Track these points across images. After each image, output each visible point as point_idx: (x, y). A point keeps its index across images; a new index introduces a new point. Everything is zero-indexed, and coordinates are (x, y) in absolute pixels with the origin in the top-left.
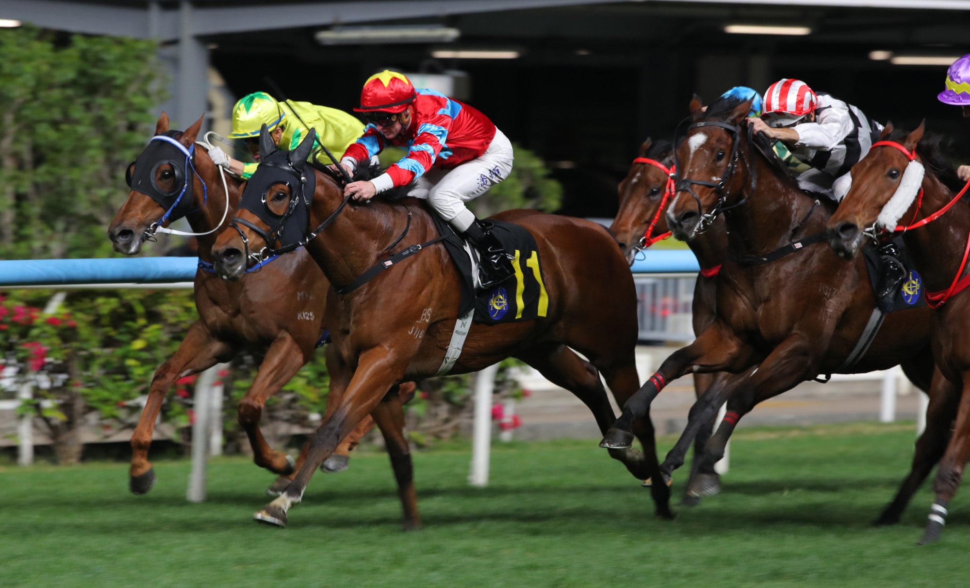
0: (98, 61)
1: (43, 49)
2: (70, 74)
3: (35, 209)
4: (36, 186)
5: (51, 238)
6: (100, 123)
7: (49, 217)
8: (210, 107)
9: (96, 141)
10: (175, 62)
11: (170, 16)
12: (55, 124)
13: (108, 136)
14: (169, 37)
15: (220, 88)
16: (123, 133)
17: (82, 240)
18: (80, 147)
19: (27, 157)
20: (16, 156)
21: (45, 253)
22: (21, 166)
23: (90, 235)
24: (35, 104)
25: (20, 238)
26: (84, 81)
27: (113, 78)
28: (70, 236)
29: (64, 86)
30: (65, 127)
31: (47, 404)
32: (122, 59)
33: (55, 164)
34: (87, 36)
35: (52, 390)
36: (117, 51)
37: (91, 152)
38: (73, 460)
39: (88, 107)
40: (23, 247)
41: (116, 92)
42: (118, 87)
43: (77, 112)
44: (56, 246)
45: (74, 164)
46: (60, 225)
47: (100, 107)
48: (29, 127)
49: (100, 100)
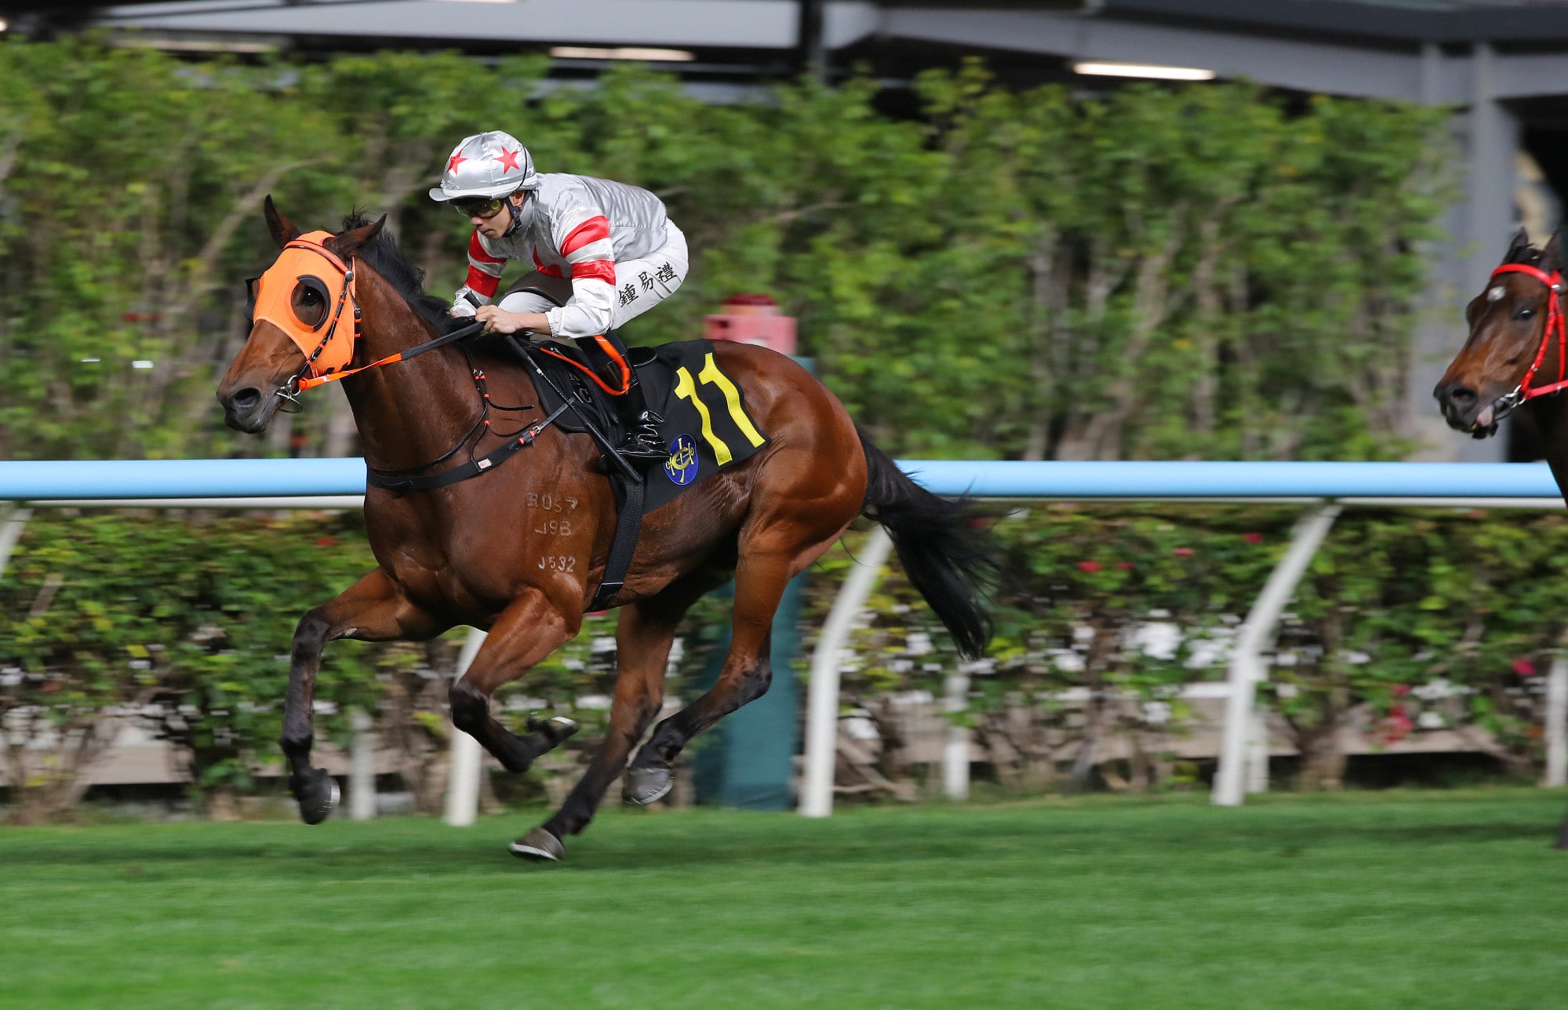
0: (1357, 140)
1: (1266, 117)
2: (1310, 161)
3: (1249, 374)
4: (1253, 339)
5: (1271, 425)
6: (1355, 238)
7: (1270, 389)
8: (1518, 214)
9: (1348, 266)
10: (1464, 139)
11: (1458, 65)
12: (1286, 241)
13: (1368, 259)
14: (1457, 101)
15: (1539, 184)
16: (1391, 258)
17: (1325, 430)
18: (1324, 277)
19: (1238, 291)
20: (1220, 289)
21: (1263, 450)
22: (1227, 306)
23: (1340, 419)
24: (1255, 207)
25: (1225, 424)
26: (1330, 171)
27: (1377, 167)
28: (1304, 420)
29: (1301, 179)
30: (1301, 245)
31: (1288, 691)
32: (1393, 135)
33: (1283, 303)
34: (1338, 98)
35: (1299, 669)
36: (1385, 122)
37: (1343, 287)
38: (1331, 782)
39: (1336, 211)
40: (1230, 439)
41: (1383, 190)
42: (1385, 181)
43: (1317, 219)
44: (1282, 438)
45: (1312, 305)
46: (1288, 402)
47: (1358, 211)
48: (1245, 243)
49: (1354, 201)
